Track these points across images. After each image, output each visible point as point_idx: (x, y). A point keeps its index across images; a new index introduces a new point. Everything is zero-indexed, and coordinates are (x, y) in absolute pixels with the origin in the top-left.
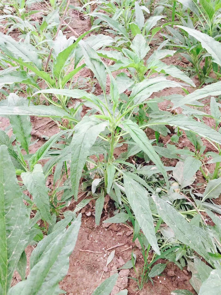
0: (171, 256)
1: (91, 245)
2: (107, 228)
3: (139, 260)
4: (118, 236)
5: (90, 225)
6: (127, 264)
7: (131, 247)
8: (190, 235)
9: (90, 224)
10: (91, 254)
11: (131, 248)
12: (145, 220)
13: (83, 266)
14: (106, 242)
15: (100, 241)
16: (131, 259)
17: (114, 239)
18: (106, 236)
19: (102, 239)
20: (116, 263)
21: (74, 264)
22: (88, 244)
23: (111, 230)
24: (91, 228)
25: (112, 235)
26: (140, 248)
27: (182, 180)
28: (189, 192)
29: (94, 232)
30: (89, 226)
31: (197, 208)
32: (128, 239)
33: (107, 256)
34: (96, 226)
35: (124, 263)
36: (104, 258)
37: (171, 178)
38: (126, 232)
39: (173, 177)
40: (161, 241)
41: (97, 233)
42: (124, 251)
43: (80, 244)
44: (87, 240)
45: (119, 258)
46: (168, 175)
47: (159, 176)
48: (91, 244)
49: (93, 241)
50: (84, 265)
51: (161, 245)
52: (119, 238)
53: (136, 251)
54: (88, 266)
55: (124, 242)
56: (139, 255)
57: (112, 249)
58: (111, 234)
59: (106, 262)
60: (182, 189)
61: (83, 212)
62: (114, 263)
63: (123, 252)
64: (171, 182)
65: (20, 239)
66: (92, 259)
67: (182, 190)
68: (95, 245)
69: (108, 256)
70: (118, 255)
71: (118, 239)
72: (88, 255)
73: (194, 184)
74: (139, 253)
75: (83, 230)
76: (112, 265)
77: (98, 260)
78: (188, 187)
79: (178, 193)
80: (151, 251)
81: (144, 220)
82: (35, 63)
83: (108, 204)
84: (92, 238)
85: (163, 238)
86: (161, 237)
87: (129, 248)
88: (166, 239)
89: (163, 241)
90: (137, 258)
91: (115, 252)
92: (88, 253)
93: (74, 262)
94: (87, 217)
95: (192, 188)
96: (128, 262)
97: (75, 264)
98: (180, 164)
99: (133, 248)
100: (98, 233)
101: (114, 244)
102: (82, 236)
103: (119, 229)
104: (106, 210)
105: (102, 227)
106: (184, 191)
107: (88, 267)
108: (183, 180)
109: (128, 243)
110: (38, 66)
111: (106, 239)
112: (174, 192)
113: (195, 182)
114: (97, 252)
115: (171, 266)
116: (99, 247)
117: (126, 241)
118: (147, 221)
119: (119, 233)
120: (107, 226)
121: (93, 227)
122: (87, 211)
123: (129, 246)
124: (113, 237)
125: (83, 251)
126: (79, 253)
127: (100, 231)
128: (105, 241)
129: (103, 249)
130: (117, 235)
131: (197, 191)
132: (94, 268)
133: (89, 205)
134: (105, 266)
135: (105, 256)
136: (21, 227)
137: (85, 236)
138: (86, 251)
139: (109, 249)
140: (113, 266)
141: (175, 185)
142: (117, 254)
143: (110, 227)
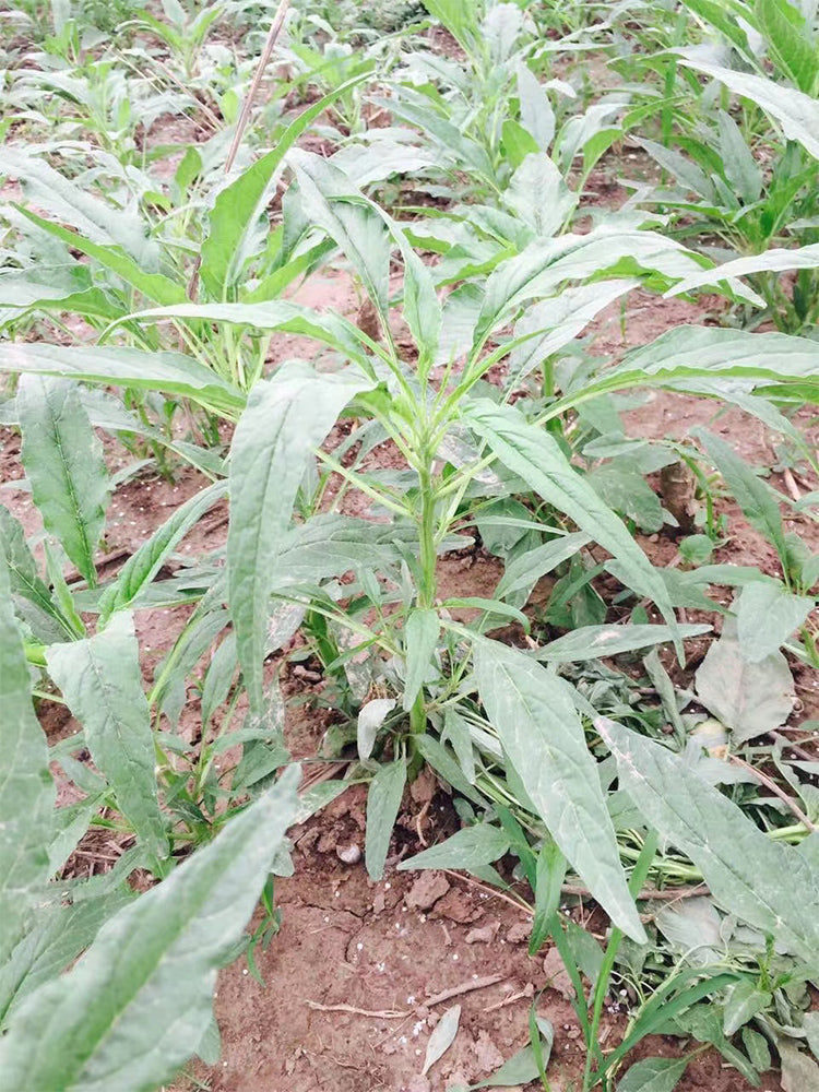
0: (706, 1017)
1: (359, 982)
2: (426, 911)
3: (567, 1047)
4: (474, 943)
5: (354, 901)
6: (511, 1063)
7: (529, 990)
8: (776, 892)
9: (355, 898)
10: (356, 1022)
11: (528, 995)
12: (570, 803)
13: (323, 1075)
14: (421, 971)
15: (396, 965)
16: (530, 1043)
17: (456, 957)
18: (421, 944)
19: (405, 957)
20: (465, 1060)
21: (284, 1067)
22: (346, 982)
23: (444, 917)
24: (360, 911)
25: (448, 940)
26: (569, 993)
27: (737, 709)
28: (770, 755)
29: (372, 928)
30: (349, 905)
31: (807, 819)
32: (515, 958)
33: (426, 1031)
34: (379, 903)
35: (499, 1061)
36: (414, 1040)
37: (693, 704)
38: (508, 928)
39: (699, 700)
40: (661, 959)
41: (384, 932)
42: (497, 1010)
43: (311, 978)
44: (342, 964)
45: (476, 1039)
46: (676, 692)
47: (640, 697)
48: (358, 980)
49: (367, 965)
50: (324, 1068)
51: (658, 980)
52: (477, 954)
53: (553, 1009)
54: (345, 1072)
55: (498, 971)
56: (567, 1027)
57: (448, 1001)
58: (444, 937)
59: (423, 1057)
60: (737, 745)
61: (327, 845)
62: (454, 1062)
63: (495, 1015)
64: (693, 718)
65: (5, 885)
66: (363, 1045)
67: (740, 748)
68: (377, 984)
69: (431, 1029)
70: (472, 1024)
71: (474, 959)
72: (343, 1026)
73: (788, 728)
74: (567, 1019)
75: (327, 919)
76: (446, 1069)
77: (388, 1049)
78: (766, 739)
79: (725, 758)
80: (617, 1008)
81: (563, 804)
82: (134, 253)
83: (429, 813)
84: (363, 955)
85: (665, 947)
86: (659, 945)
87: (522, 994)
88: (681, 951)
89: (669, 961)
90: (555, 1040)
91: (462, 1010)
92: (345, 1019)
93: (286, 1055)
94: (345, 866)
95: (782, 741)
96: (519, 1053)
97: (290, 1066)
98: (723, 650)
99: (536, 994)
100: (389, 934)
101: (456, 976)
102: (320, 945)
103: (476, 915)
104: (421, 838)
105: (404, 909)
106: (749, 751)
107: (343, 1078)
108: (741, 710)
109: (514, 973)
110: (143, 263)
111: (423, 957)
112: (707, 754)
113: (791, 719)
114: (381, 1014)
115: (709, 1074)
116: (394, 994)
117: (509, 963)
118: (579, 808)
119: (477, 933)
120: (425, 902)
121: (369, 908)
122: (345, 842)
123: (523, 988)
124: (451, 947)
125: (324, 1008)
126: (309, 1020)
127: (397, 925)
128: (417, 967)
129: (411, 999)
130: (469, 939)
131: (804, 754)
132: (368, 1081)
133: (354, 820)
134: (419, 1073)
135: (416, 1032)
136: (15, 830)
137: (336, 944)
138: (336, 1008)
139: (435, 999)
140: (451, 1072)
141: (709, 731)
142: (467, 1020)
143: (439, 908)
